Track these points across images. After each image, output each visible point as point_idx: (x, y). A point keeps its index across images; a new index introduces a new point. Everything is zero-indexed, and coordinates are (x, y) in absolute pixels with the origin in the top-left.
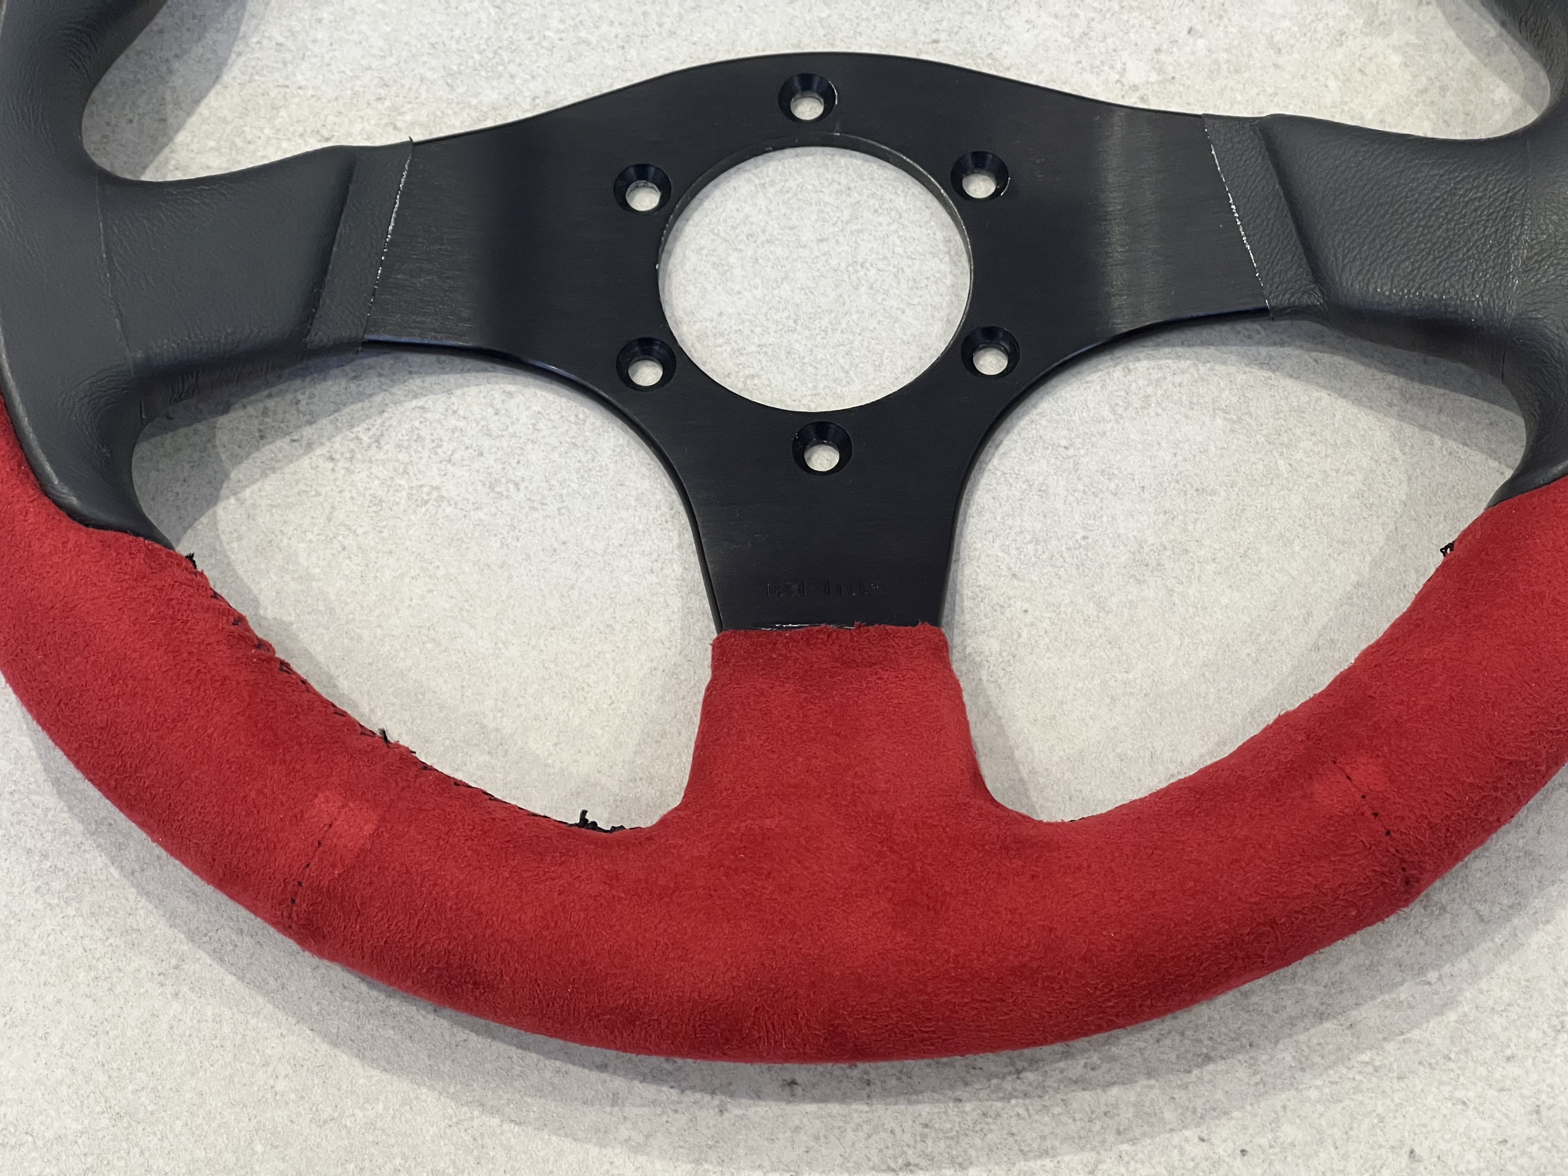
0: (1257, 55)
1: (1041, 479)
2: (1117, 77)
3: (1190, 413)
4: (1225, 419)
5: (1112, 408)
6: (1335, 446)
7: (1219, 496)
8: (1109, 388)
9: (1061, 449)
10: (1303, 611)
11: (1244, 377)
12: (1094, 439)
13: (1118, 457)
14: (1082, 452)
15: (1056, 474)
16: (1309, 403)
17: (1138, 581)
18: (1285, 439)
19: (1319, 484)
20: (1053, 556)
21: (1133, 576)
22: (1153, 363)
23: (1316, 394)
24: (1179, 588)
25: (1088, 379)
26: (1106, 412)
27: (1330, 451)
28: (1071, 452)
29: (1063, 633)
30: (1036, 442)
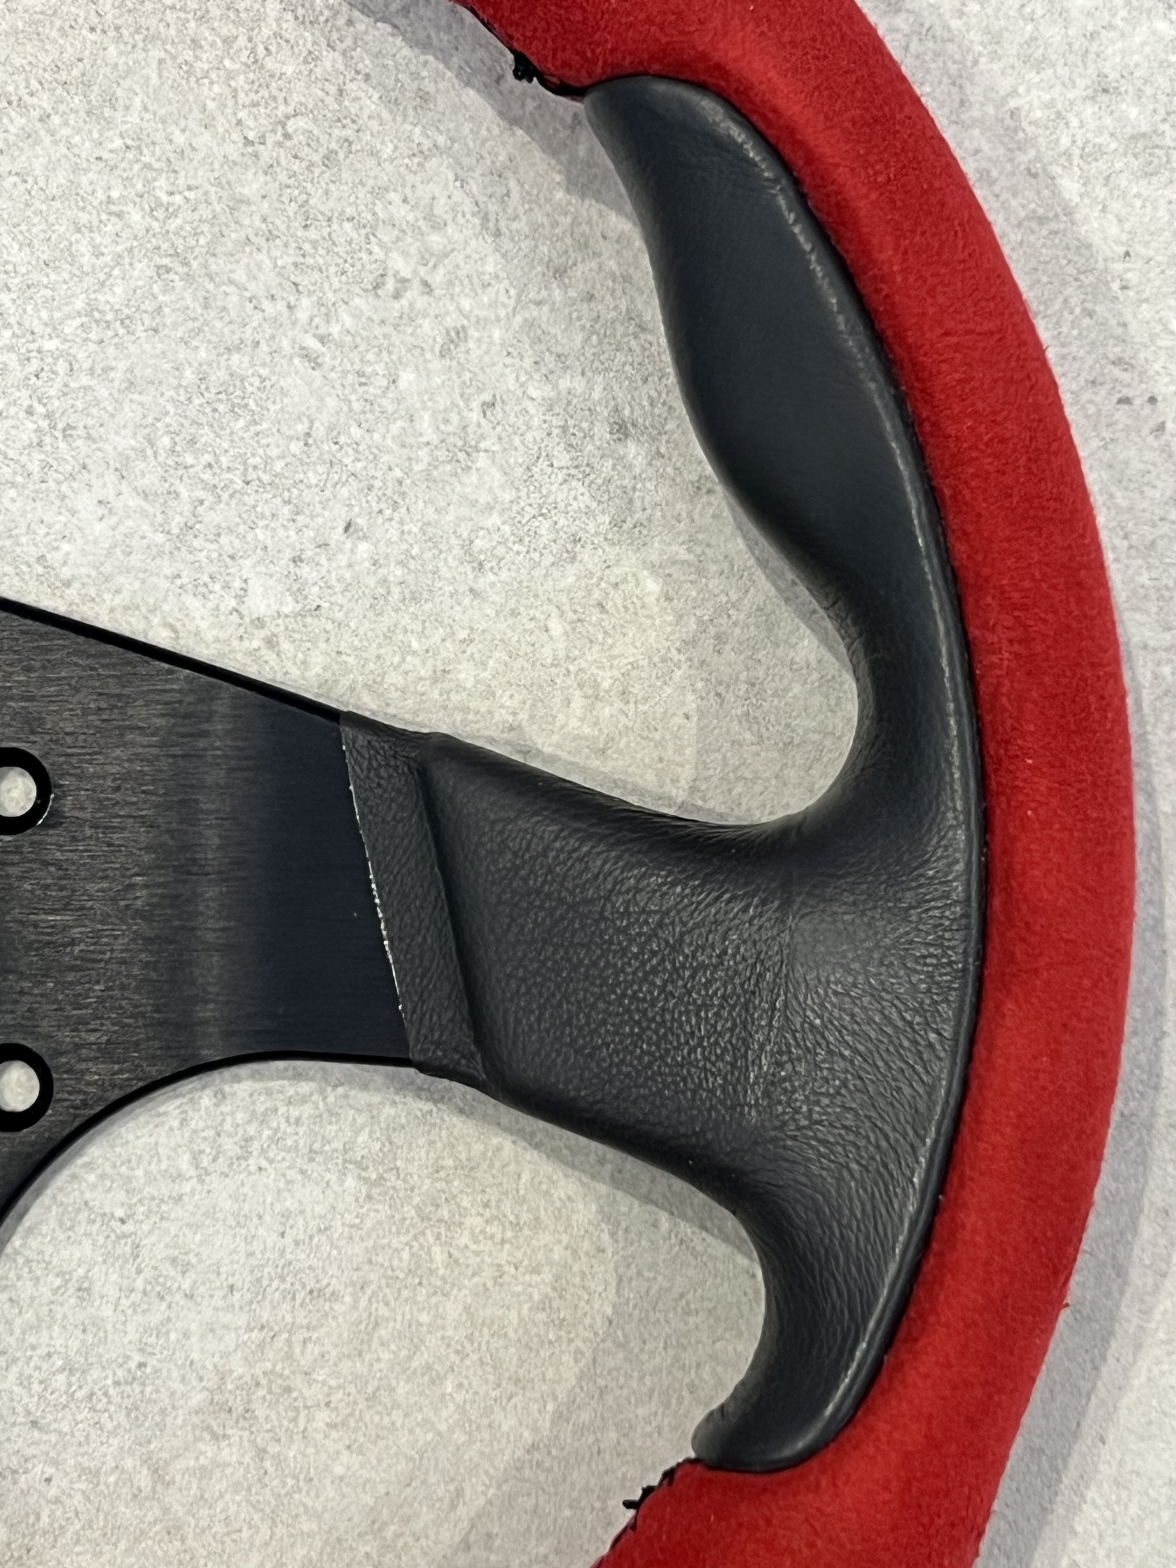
0: (444, 572)
1: (81, 1271)
2: (233, 603)
3: (310, 1168)
4: (359, 1177)
5: (194, 1158)
6: (517, 1226)
7: (343, 1302)
8: (193, 1124)
9: (114, 1224)
10: (452, 1487)
11: (392, 1111)
12: (164, 1207)
13: (198, 1238)
14: (146, 1227)
15: (105, 1262)
16: (484, 1154)
17: (215, 1437)
18: (445, 1213)
19: (490, 1284)
20: (92, 1394)
21: (209, 1428)
22: (258, 1085)
23: (495, 1141)
24: (274, 1449)
25: (162, 1109)
26: (184, 1163)
27: (509, 1234)
28: (128, 1228)
29: (101, 1517)
30: (79, 1210)
